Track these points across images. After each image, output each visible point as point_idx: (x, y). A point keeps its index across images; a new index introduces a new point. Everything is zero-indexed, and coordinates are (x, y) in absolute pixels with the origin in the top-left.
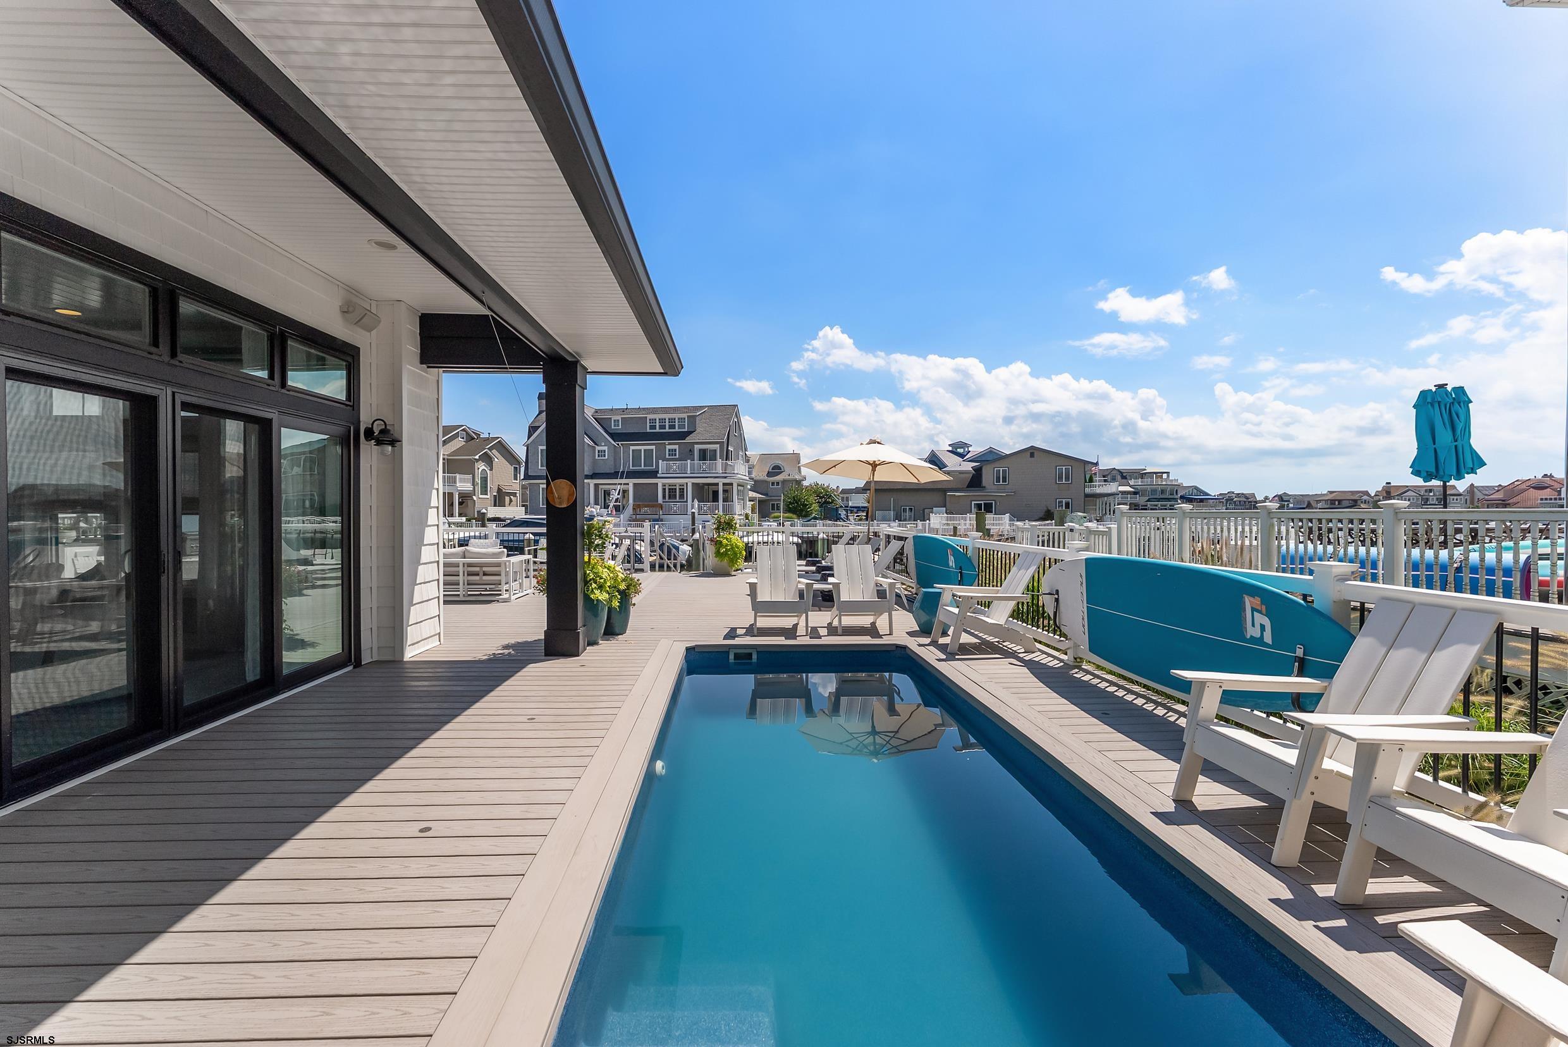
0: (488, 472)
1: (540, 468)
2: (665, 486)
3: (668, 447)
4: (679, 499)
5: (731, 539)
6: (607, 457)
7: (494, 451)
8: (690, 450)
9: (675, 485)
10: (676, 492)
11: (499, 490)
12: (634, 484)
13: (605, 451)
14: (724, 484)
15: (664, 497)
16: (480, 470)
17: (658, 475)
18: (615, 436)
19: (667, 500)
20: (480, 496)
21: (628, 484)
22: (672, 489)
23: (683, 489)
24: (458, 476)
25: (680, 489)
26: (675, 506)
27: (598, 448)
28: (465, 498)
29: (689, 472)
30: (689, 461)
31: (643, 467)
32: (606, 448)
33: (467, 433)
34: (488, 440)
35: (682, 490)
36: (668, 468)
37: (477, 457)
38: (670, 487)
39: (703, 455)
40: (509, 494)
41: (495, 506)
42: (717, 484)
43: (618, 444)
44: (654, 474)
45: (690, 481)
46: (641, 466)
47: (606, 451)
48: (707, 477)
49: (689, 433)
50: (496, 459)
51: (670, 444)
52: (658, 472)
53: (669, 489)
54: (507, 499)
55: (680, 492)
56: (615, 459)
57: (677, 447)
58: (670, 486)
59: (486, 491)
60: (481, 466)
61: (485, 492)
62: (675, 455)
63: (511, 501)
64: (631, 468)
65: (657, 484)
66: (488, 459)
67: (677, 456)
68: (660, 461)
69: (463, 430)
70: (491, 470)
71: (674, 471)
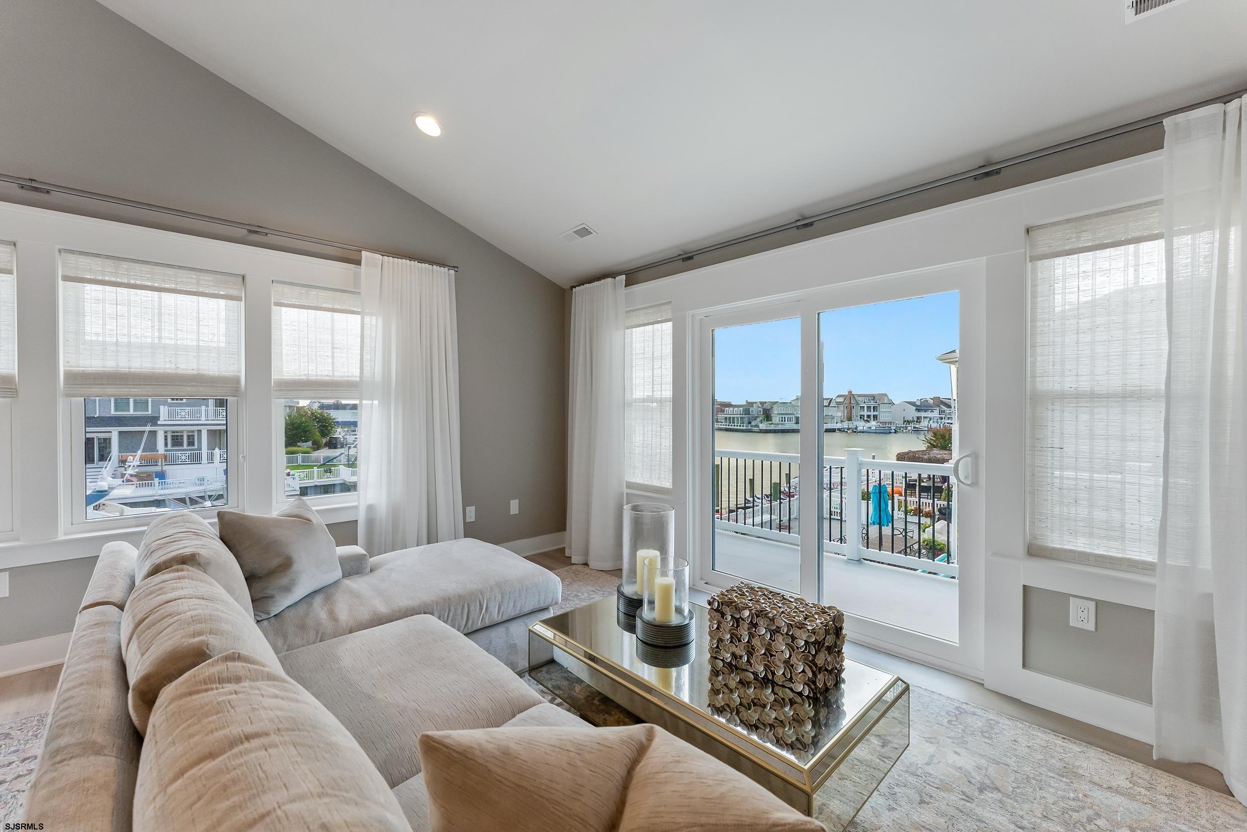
4: (187, 446)
9: (182, 432)
10: (182, 439)
12: (120, 433)
15: (166, 445)
17: (157, 422)
19: (169, 447)
22: (177, 436)
23: (193, 436)
25: (188, 436)
26: (183, 454)
29: (203, 418)
30: (203, 408)
31: (133, 412)
35: (190, 439)
36: (172, 414)
38: (175, 435)
45: (204, 430)
46: (129, 411)
52: (158, 418)
58: (173, 432)
64: (114, 413)
65: (156, 431)
67: (184, 402)
68: (160, 406)
71: (183, 418)
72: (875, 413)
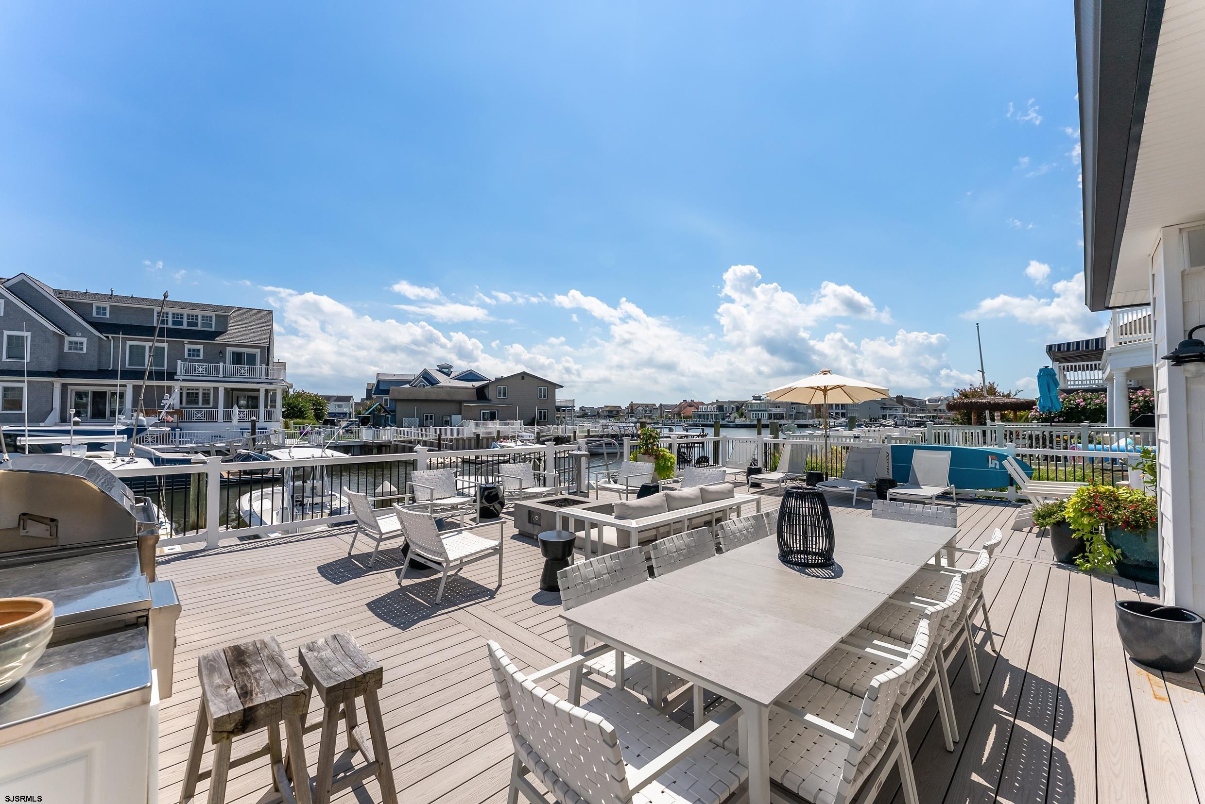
2: (184, 389)
3: (187, 347)
4: (203, 404)
6: (85, 351)
8: (221, 352)
9: (197, 390)
10: (197, 397)
12: (135, 387)
13: (82, 344)
15: (181, 402)
17: (176, 377)
18: (100, 326)
19: (184, 405)
22: (193, 393)
23: (209, 394)
25: (204, 393)
26: (199, 412)
27: (69, 339)
29: (221, 375)
30: (221, 364)
31: (148, 367)
32: (84, 340)
35: (206, 396)
36: (189, 369)
38: (190, 391)
39: (238, 358)
42: (258, 390)
43: (107, 337)
44: (171, 376)
45: (221, 387)
46: (145, 365)
47: (86, 344)
48: (247, 382)
49: (218, 334)
51: (189, 343)
52: (175, 373)
53: (188, 393)
55: (204, 397)
56: (100, 355)
57: (201, 347)
58: (188, 389)
62: (198, 356)
64: (127, 366)
65: (173, 387)
67: (201, 357)
68: (176, 361)
71: (200, 374)
72: (844, 411)
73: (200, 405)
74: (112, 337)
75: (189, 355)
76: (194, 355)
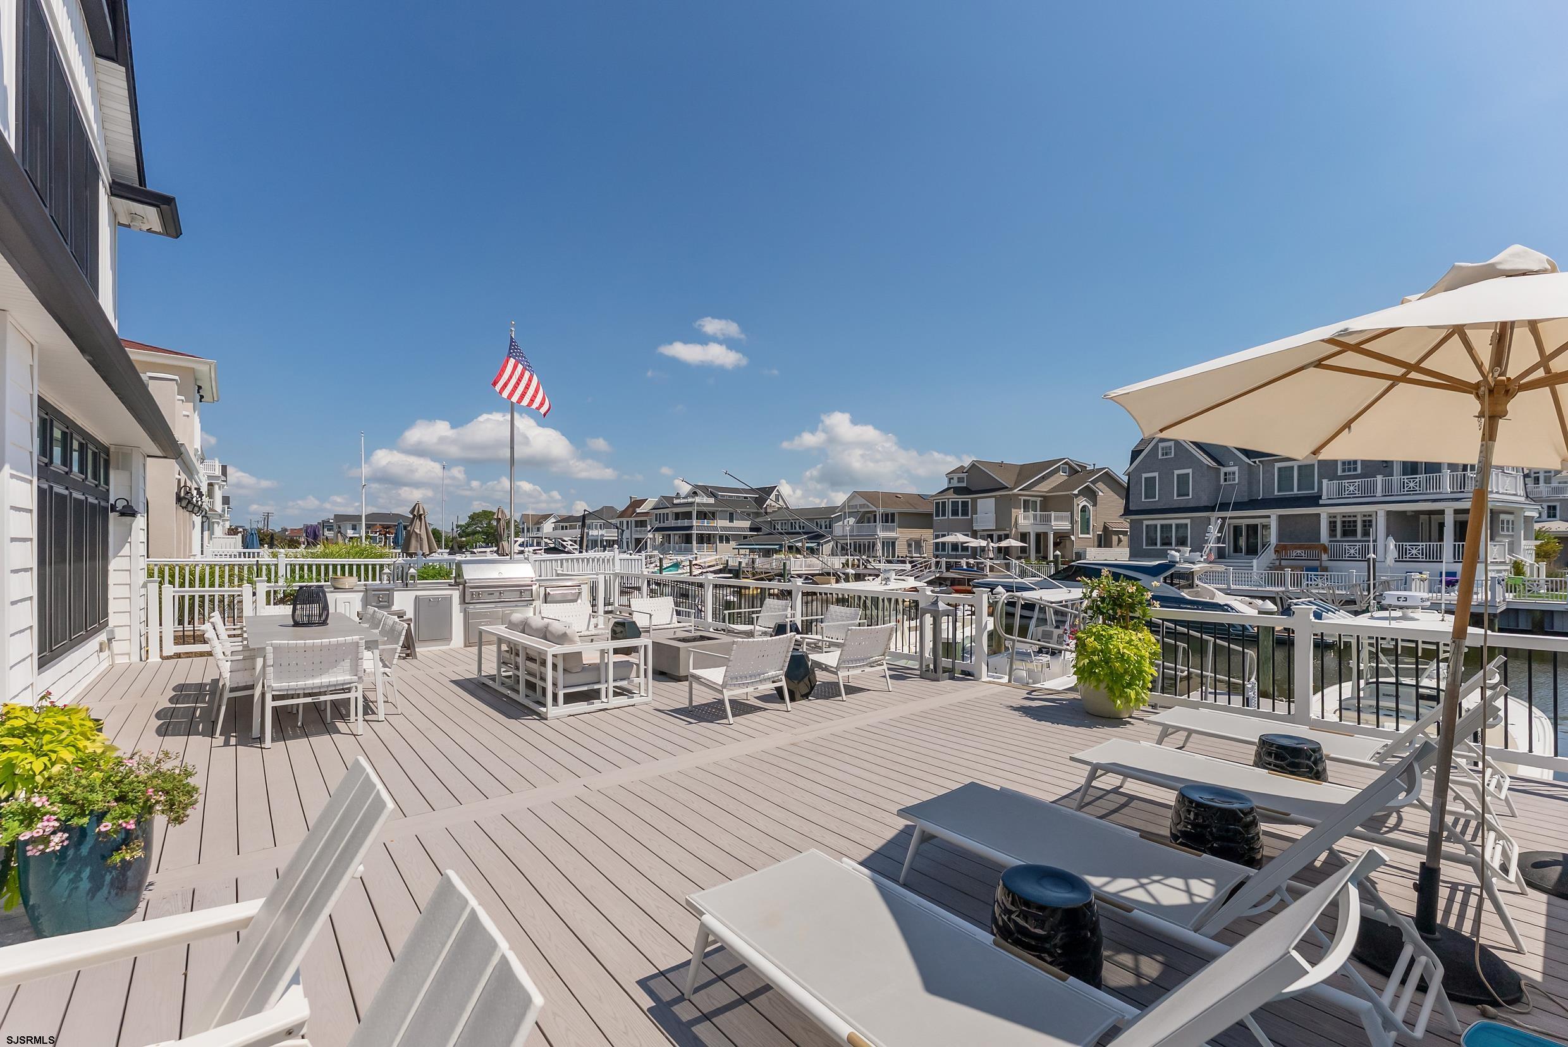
0: (1091, 508)
1: (1143, 500)
2: (1335, 517)
4: (1364, 536)
5: (1111, 637)
6: (1236, 481)
7: (1100, 485)
9: (1354, 516)
10: (1356, 526)
11: (1105, 528)
12: (1280, 517)
13: (1234, 473)
14: (1457, 512)
15: (1332, 534)
16: (1080, 507)
17: (1321, 502)
19: (1339, 537)
20: (1080, 536)
21: (1269, 517)
22: (1349, 522)
23: (1370, 521)
24: (1053, 514)
25: (1364, 521)
26: (1351, 547)
27: (1223, 470)
28: (1061, 539)
29: (1380, 493)
30: (1379, 478)
31: (1295, 491)
32: (1236, 469)
33: (1070, 466)
34: (1093, 472)
35: (1366, 523)
36: (1341, 490)
37: (1076, 492)
38: (1344, 519)
39: (1412, 467)
40: (1117, 533)
41: (1100, 546)
42: (1442, 512)
43: (1255, 462)
44: (1314, 500)
45: (1383, 508)
46: (1293, 490)
47: (1237, 473)
48: (1417, 501)
50: (1100, 493)
52: (1320, 497)
53: (1344, 522)
54: (1115, 538)
55: (1365, 526)
56: (1250, 484)
58: (1344, 517)
59: (1088, 529)
60: (1082, 502)
61: (1086, 528)
62: (1355, 469)
63: (1120, 541)
64: (1276, 493)
65: (1319, 514)
66: (1091, 494)
67: (1359, 471)
68: (1325, 482)
69: (1066, 463)
70: (1095, 505)
71: (1352, 495)
73: (1359, 537)
74: (1259, 461)
75: (1344, 471)
76: (1349, 470)
